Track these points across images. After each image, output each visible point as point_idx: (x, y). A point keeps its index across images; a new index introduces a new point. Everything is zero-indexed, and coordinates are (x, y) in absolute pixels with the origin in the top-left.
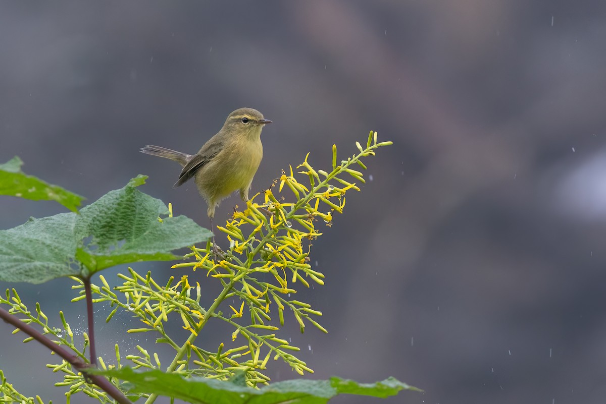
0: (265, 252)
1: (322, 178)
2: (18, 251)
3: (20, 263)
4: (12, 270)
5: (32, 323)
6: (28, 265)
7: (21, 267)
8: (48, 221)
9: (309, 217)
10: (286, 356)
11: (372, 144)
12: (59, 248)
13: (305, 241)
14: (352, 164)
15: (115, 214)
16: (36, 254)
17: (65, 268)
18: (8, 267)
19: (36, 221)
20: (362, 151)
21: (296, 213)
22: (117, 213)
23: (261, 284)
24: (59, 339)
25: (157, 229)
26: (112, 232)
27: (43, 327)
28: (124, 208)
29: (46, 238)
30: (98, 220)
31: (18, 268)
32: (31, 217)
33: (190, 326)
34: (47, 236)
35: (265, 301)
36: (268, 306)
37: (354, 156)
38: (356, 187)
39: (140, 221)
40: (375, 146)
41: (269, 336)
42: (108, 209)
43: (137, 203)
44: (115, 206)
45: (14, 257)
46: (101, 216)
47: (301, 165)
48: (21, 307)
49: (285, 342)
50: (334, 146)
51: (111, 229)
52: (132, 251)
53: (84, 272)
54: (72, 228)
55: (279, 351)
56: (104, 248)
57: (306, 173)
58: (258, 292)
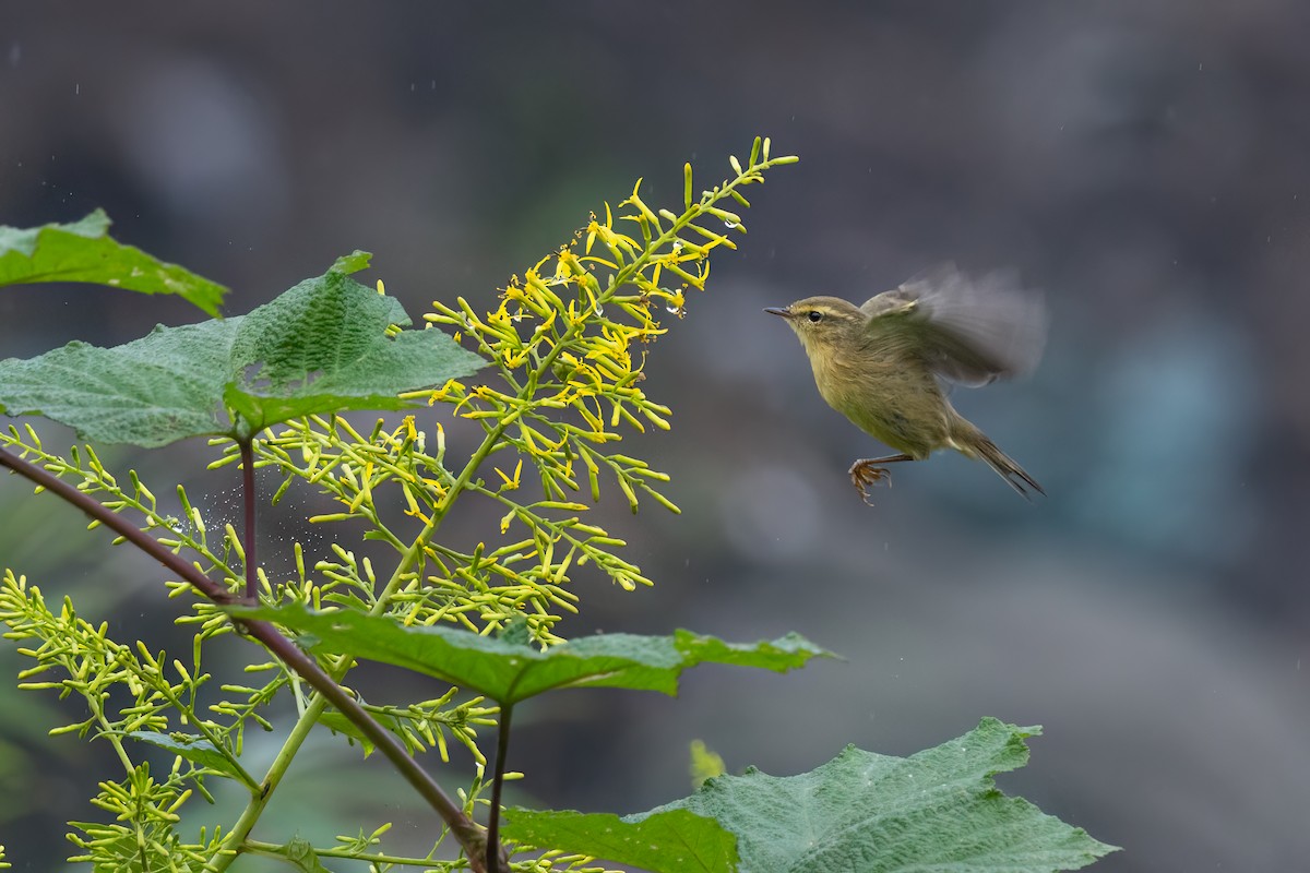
0: (561, 365)
1: (666, 225)
2: (121, 387)
3: (125, 409)
4: (107, 422)
5: (126, 509)
6: (138, 413)
7: (125, 415)
8: (186, 333)
9: (642, 301)
10: (601, 558)
11: (760, 160)
12: (199, 383)
13: (635, 346)
14: (721, 199)
15: (304, 321)
16: (155, 394)
17: (206, 420)
18: (100, 416)
19: (167, 331)
20: (740, 173)
21: (617, 293)
22: (308, 320)
23: (556, 425)
24: (177, 536)
25: (383, 351)
26: (298, 356)
27: (147, 515)
28: (321, 312)
29: (176, 364)
30: (274, 333)
31: (120, 417)
32: (159, 325)
33: (418, 509)
34: (180, 359)
35: (564, 454)
36: (569, 464)
37: (725, 183)
38: (729, 242)
39: (351, 336)
40: (765, 165)
41: (568, 521)
42: (294, 312)
43: (347, 302)
44: (308, 308)
45: (115, 397)
46: (279, 326)
47: (626, 202)
48: (105, 480)
49: (599, 530)
50: (688, 166)
51: (296, 350)
52: (332, 391)
53: (242, 428)
54: (229, 347)
55: (588, 549)
56: (281, 383)
57: (636, 218)
58: (548, 442)
